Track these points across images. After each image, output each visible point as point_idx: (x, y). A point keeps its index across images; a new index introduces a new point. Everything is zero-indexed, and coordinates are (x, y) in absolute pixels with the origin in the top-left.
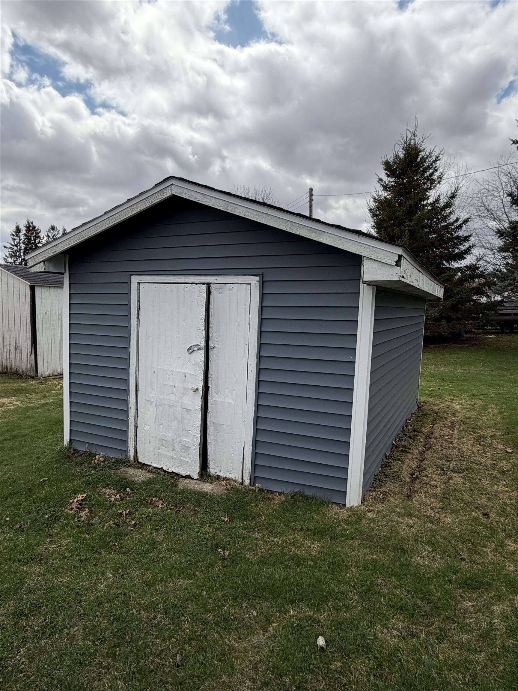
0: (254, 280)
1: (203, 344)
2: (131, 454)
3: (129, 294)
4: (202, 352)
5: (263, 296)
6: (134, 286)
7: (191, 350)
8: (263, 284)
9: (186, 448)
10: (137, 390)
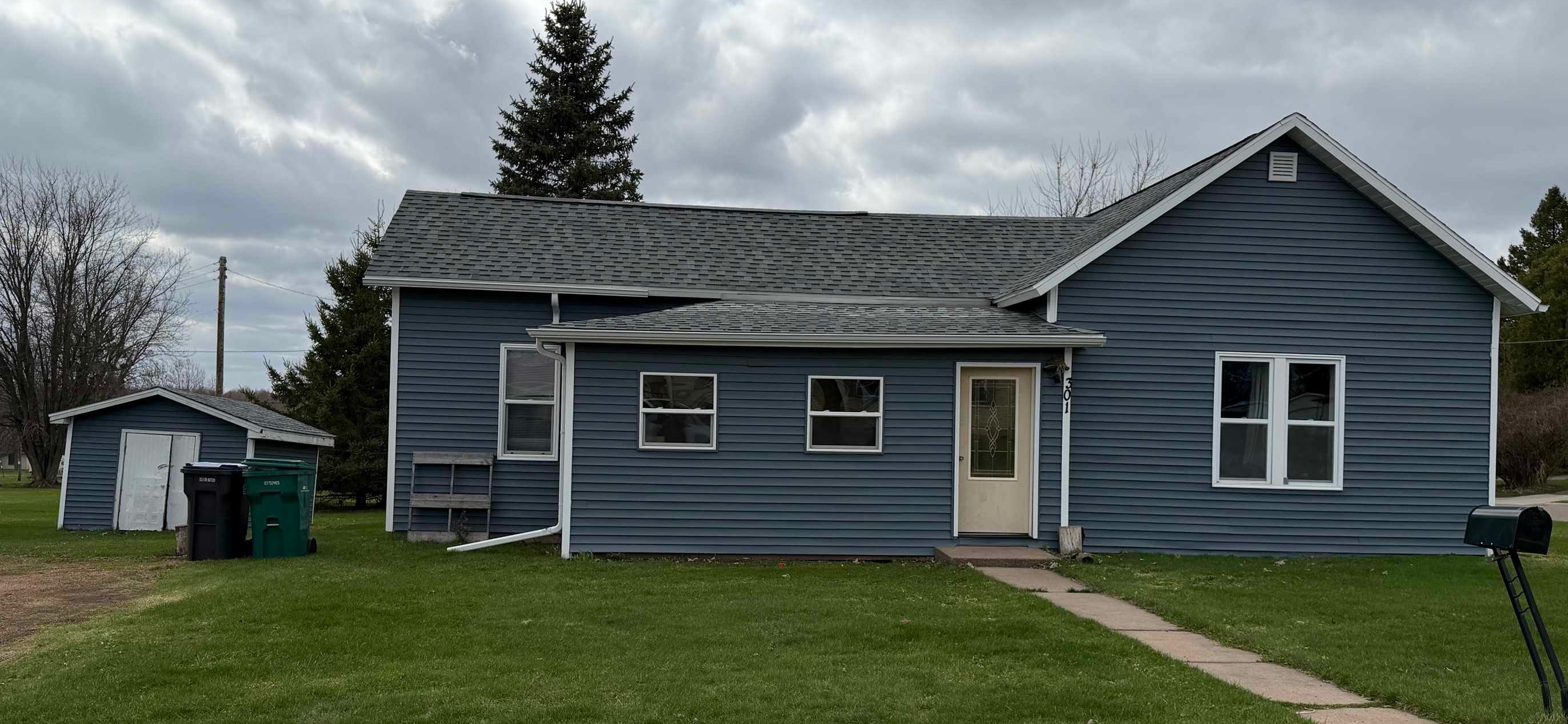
0: (198, 435)
1: (168, 464)
2: (115, 526)
3: (119, 439)
4: (168, 468)
5: (201, 442)
6: (123, 435)
7: (161, 467)
8: (202, 437)
9: (154, 517)
10: (121, 490)
